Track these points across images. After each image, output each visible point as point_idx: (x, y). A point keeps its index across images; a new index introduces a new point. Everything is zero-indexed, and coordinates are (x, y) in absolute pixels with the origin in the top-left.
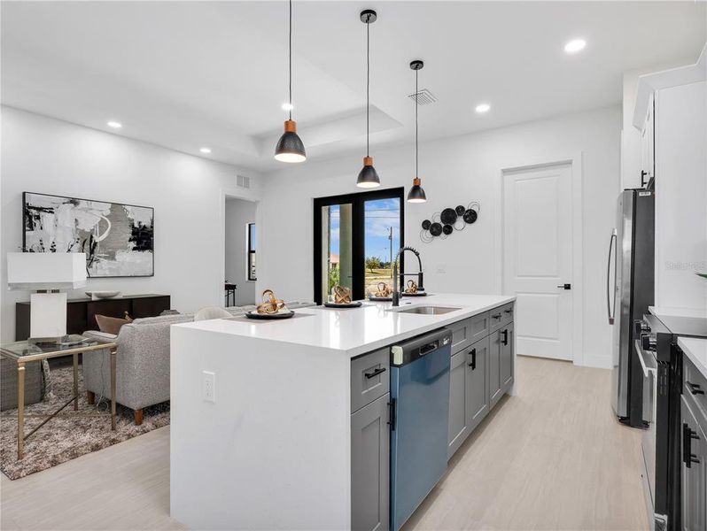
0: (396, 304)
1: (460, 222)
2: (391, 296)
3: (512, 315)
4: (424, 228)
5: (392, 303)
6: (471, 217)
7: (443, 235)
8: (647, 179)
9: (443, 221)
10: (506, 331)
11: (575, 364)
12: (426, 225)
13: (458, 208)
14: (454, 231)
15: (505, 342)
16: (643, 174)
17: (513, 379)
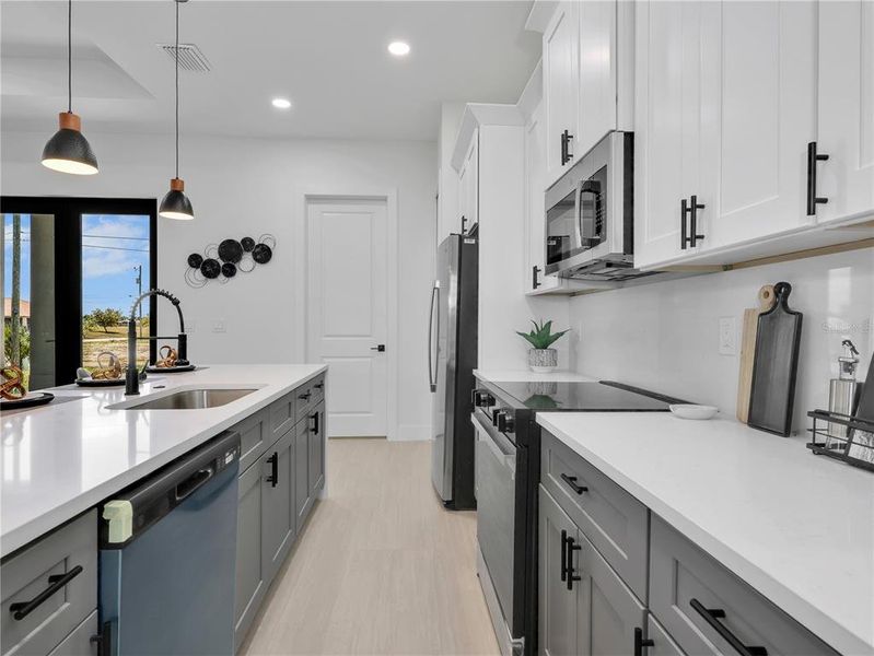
0: (133, 389)
1: (247, 261)
2: (123, 377)
3: (323, 391)
4: (192, 266)
5: (123, 389)
6: (263, 254)
7: (221, 277)
8: (468, 227)
9: (221, 256)
10: (317, 414)
11: (389, 439)
12: (195, 261)
13: (244, 241)
14: (238, 273)
15: (316, 430)
16: (464, 220)
17: (324, 477)
